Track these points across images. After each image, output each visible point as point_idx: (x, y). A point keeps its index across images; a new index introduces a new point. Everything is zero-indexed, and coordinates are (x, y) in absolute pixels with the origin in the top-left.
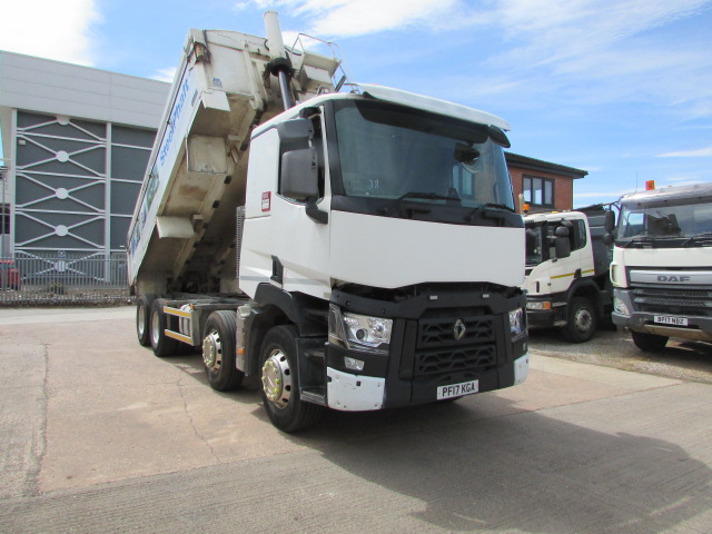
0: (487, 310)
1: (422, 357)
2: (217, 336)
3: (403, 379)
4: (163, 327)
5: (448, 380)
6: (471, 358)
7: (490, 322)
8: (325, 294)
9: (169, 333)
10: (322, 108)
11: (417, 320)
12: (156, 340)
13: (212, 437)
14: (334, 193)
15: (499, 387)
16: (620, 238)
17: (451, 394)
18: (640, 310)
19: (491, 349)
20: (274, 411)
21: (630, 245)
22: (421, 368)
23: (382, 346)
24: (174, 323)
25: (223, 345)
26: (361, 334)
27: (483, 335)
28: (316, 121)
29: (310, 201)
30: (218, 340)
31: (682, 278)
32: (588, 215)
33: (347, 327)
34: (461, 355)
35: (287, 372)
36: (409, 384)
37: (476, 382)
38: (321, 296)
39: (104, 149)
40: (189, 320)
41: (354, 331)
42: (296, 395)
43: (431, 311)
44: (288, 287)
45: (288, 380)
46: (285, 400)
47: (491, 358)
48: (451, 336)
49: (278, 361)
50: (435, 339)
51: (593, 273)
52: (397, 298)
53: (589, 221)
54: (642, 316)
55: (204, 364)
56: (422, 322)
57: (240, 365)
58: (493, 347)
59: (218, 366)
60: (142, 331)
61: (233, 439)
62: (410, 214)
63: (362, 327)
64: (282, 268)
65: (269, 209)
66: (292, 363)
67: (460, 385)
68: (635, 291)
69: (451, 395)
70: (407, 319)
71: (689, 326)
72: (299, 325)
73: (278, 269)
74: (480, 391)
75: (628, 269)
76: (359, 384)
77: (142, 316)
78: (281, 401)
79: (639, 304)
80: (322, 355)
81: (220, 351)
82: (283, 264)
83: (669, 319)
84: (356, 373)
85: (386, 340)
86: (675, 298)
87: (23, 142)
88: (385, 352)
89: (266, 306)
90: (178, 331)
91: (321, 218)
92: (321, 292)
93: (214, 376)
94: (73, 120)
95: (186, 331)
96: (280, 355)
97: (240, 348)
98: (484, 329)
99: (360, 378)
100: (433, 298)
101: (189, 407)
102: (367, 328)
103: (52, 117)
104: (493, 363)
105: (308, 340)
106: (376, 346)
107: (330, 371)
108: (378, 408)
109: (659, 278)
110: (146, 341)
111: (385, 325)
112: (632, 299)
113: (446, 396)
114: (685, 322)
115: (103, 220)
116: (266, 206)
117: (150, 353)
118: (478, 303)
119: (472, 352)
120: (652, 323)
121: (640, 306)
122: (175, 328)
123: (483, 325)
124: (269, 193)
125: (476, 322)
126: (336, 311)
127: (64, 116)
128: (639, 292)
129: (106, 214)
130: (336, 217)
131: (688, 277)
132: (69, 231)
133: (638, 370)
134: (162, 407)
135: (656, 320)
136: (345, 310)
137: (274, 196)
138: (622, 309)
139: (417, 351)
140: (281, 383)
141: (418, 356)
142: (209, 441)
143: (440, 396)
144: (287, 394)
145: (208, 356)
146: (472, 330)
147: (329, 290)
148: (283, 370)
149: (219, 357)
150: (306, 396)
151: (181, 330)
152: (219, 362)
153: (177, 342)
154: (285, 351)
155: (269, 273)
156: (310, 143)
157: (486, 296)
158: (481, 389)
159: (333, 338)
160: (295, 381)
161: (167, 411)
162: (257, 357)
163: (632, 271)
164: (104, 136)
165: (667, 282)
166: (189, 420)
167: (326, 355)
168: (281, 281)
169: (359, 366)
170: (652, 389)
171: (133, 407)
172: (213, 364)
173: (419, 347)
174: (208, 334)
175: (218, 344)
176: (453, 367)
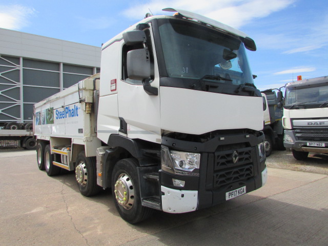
0: (247, 144)
1: (217, 175)
2: (84, 165)
3: (208, 190)
4: (52, 160)
5: (230, 188)
6: (241, 173)
7: (250, 151)
8: (157, 140)
9: (55, 163)
10: (150, 24)
11: (214, 153)
12: (48, 167)
13: (85, 231)
14: (161, 75)
15: (255, 189)
16: (287, 104)
17: (233, 195)
18: (299, 140)
19: (251, 167)
20: (122, 210)
21: (292, 108)
22: (217, 182)
23: (195, 170)
24: (58, 157)
25: (88, 171)
26: (182, 163)
27: (247, 159)
28: (147, 32)
29: (146, 81)
30: (85, 168)
31: (320, 123)
32: (266, 94)
33: (173, 160)
34: (237, 172)
35: (131, 187)
36: (211, 193)
37: (245, 187)
38: (154, 141)
39: (19, 70)
40: (67, 156)
41: (177, 162)
42: (139, 202)
43: (221, 147)
44: (131, 136)
45: (132, 193)
46: (130, 204)
47: (251, 173)
48: (231, 161)
49: (124, 181)
50: (223, 164)
51: (269, 123)
52: (202, 140)
53: (267, 97)
54: (301, 143)
55: (77, 181)
56: (217, 154)
57: (99, 182)
58: (252, 165)
59: (85, 182)
60: (40, 162)
61: (99, 232)
62: (207, 88)
63: (182, 159)
64: (126, 124)
65: (116, 90)
66: (134, 182)
67: (237, 190)
68: (296, 131)
69: (233, 197)
70: (208, 153)
71: (326, 147)
72: (139, 159)
73: (123, 125)
74: (247, 192)
75: (292, 119)
76: (183, 196)
77: (40, 154)
78: (127, 205)
79: (298, 137)
80: (157, 177)
81: (86, 174)
82: (127, 122)
83: (315, 144)
84: (180, 189)
85: (197, 167)
86: (317, 133)
88: (198, 175)
89: (116, 148)
90: (60, 162)
91: (153, 92)
92: (155, 138)
93: (83, 188)
94: (3, 56)
95: (65, 162)
96: (126, 177)
97: (99, 173)
98: (247, 156)
99: (184, 192)
100: (222, 139)
101: (69, 209)
102: (185, 159)
104: (252, 175)
105: (145, 168)
106: (192, 170)
107: (164, 188)
108: (194, 210)
109: (308, 124)
110: (43, 167)
111: (196, 157)
112: (294, 135)
113: (231, 198)
114: (323, 145)
115: (19, 106)
116: (114, 88)
117: (45, 174)
118: (244, 141)
119: (242, 170)
120: (306, 146)
121: (299, 138)
122: (59, 160)
123: (247, 153)
124: (116, 80)
125: (243, 152)
126: (165, 149)
128: (298, 131)
129: (21, 102)
130: (163, 91)
131: (323, 122)
132: (2, 111)
133: (301, 170)
134: (53, 210)
135: (308, 144)
136: (171, 149)
137: (119, 81)
138: (289, 139)
139: (215, 172)
140: (128, 194)
141: (215, 175)
142: (84, 234)
143: (227, 199)
144: (131, 201)
145: (79, 176)
146: (242, 157)
147: (160, 137)
148: (129, 187)
149: (86, 177)
150: (146, 203)
151: (62, 162)
152: (86, 180)
153: (60, 168)
154: (129, 174)
155: (117, 128)
156: (144, 45)
157: (248, 136)
158: (247, 191)
159: (164, 167)
160: (137, 193)
161: (56, 212)
162: (111, 178)
163: (294, 121)
164: (19, 64)
165: (313, 125)
166: (70, 217)
167: (160, 178)
168: (126, 132)
169: (181, 184)
170: (315, 181)
171: (34, 211)
172: (82, 182)
173: (215, 169)
174: (78, 164)
175: (85, 170)
176: (233, 180)
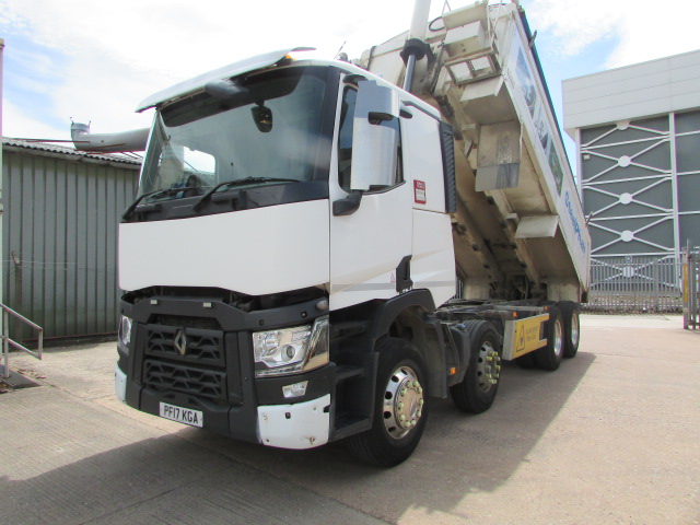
1: (149, 364)
5: (170, 399)
17: (172, 416)
19: (218, 377)
22: (149, 375)
27: (208, 355)
37: (200, 415)
39: (668, 143)
50: (159, 348)
58: (222, 375)
67: (181, 409)
87: (587, 157)
88: (127, 351)
94: (633, 122)
98: (210, 348)
100: (153, 302)
103: (613, 125)
113: (167, 416)
115: (671, 220)
125: (200, 338)
127: (622, 121)
129: (673, 213)
132: (635, 235)
139: (147, 357)
141: (146, 362)
143: (162, 413)
157: (208, 305)
164: (667, 129)
173: (146, 353)
176: (175, 385)
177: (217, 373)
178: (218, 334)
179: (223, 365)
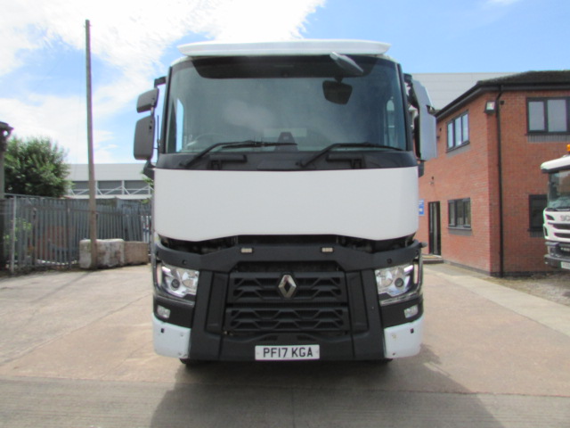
1: (234, 312)
3: (210, 332)
5: (270, 340)
6: (307, 318)
7: (337, 279)
11: (227, 273)
17: (276, 355)
19: (340, 311)
22: (233, 323)
23: (188, 297)
26: (176, 283)
27: (326, 294)
33: (164, 276)
34: (291, 315)
36: (218, 338)
37: (315, 348)
41: (169, 281)
47: (340, 322)
48: (275, 293)
50: (252, 294)
56: (233, 276)
58: (344, 309)
67: (289, 347)
69: (276, 358)
76: (162, 331)
85: (192, 291)
88: (192, 304)
98: (328, 288)
99: (166, 325)
100: (246, 250)
113: (268, 357)
118: (314, 257)
123: (325, 282)
125: (313, 280)
139: (227, 305)
143: (258, 357)
146: (307, 287)
156: (152, 109)
157: (328, 250)
169: (167, 314)
173: (229, 301)
176: (278, 327)
177: (337, 309)
178: (340, 275)
179: (345, 300)
